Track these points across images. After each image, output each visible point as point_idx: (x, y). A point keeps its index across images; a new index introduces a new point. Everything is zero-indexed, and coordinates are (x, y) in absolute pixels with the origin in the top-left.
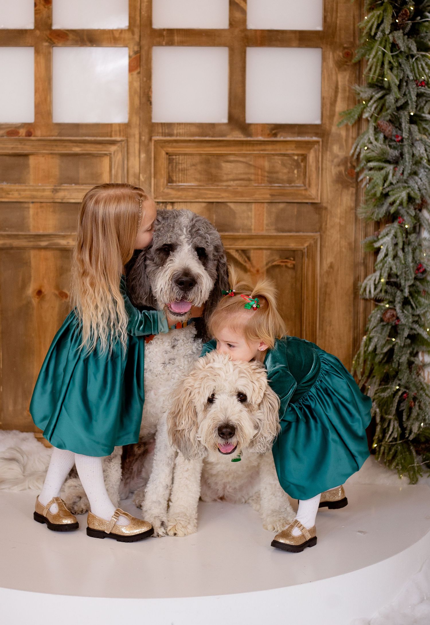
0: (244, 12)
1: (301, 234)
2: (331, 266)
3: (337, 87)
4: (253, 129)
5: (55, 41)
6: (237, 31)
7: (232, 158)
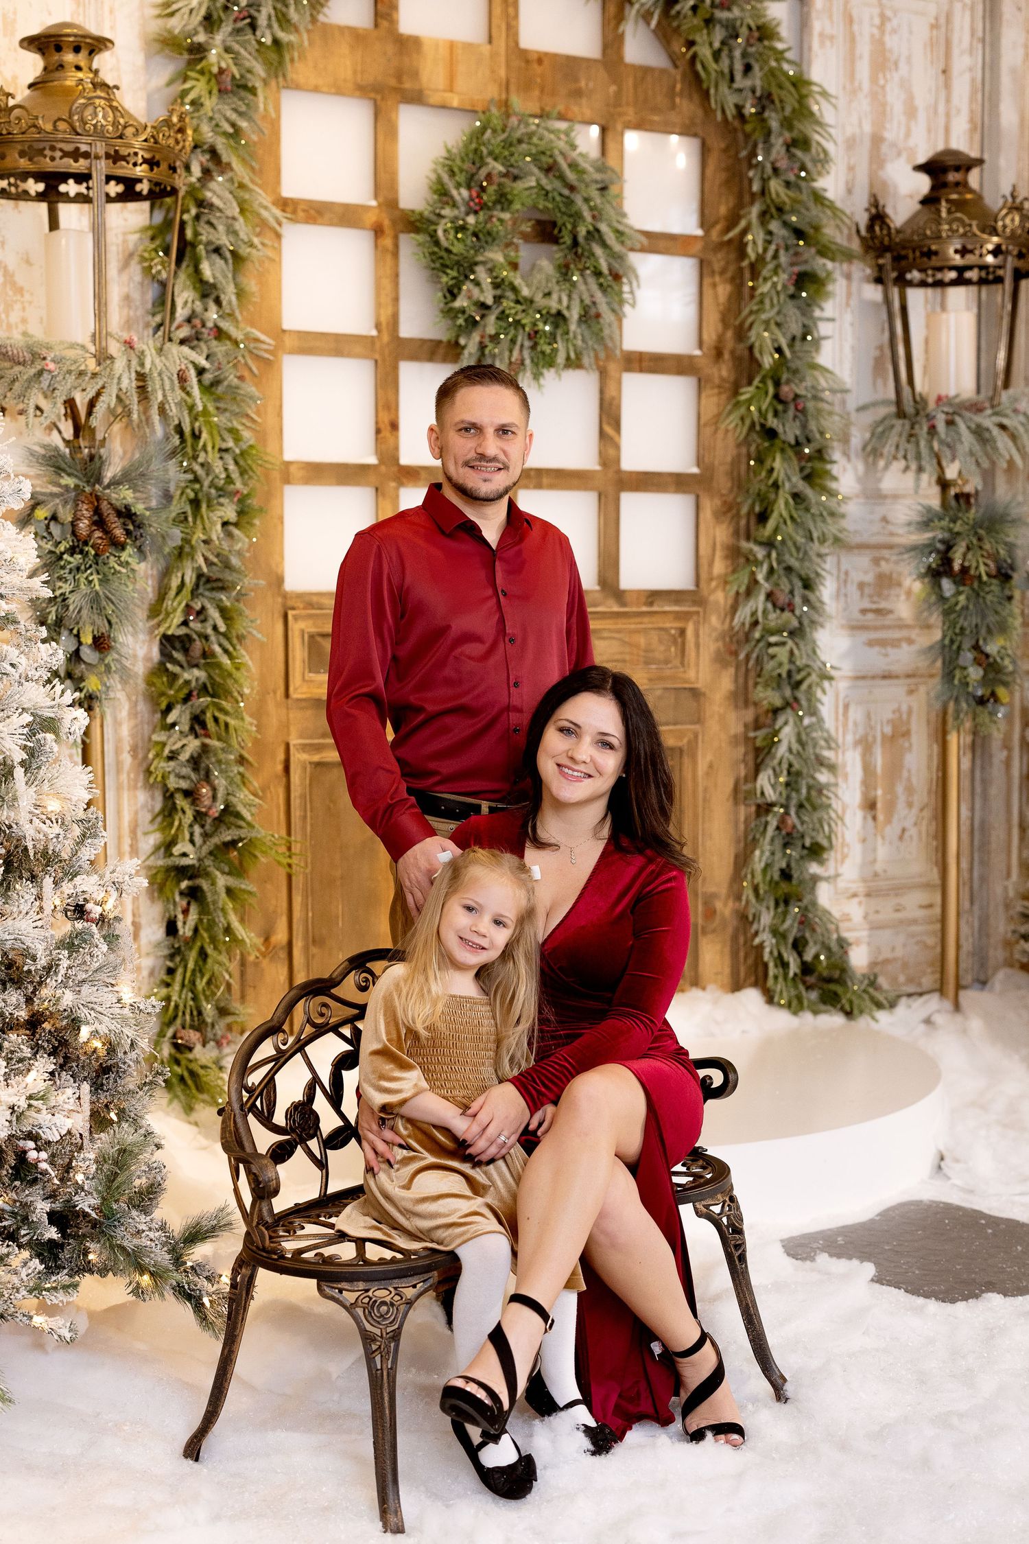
0: (617, 447)
1: (679, 727)
2: (711, 766)
3: (714, 544)
4: (628, 598)
5: (404, 480)
6: (611, 474)
7: (606, 634)
